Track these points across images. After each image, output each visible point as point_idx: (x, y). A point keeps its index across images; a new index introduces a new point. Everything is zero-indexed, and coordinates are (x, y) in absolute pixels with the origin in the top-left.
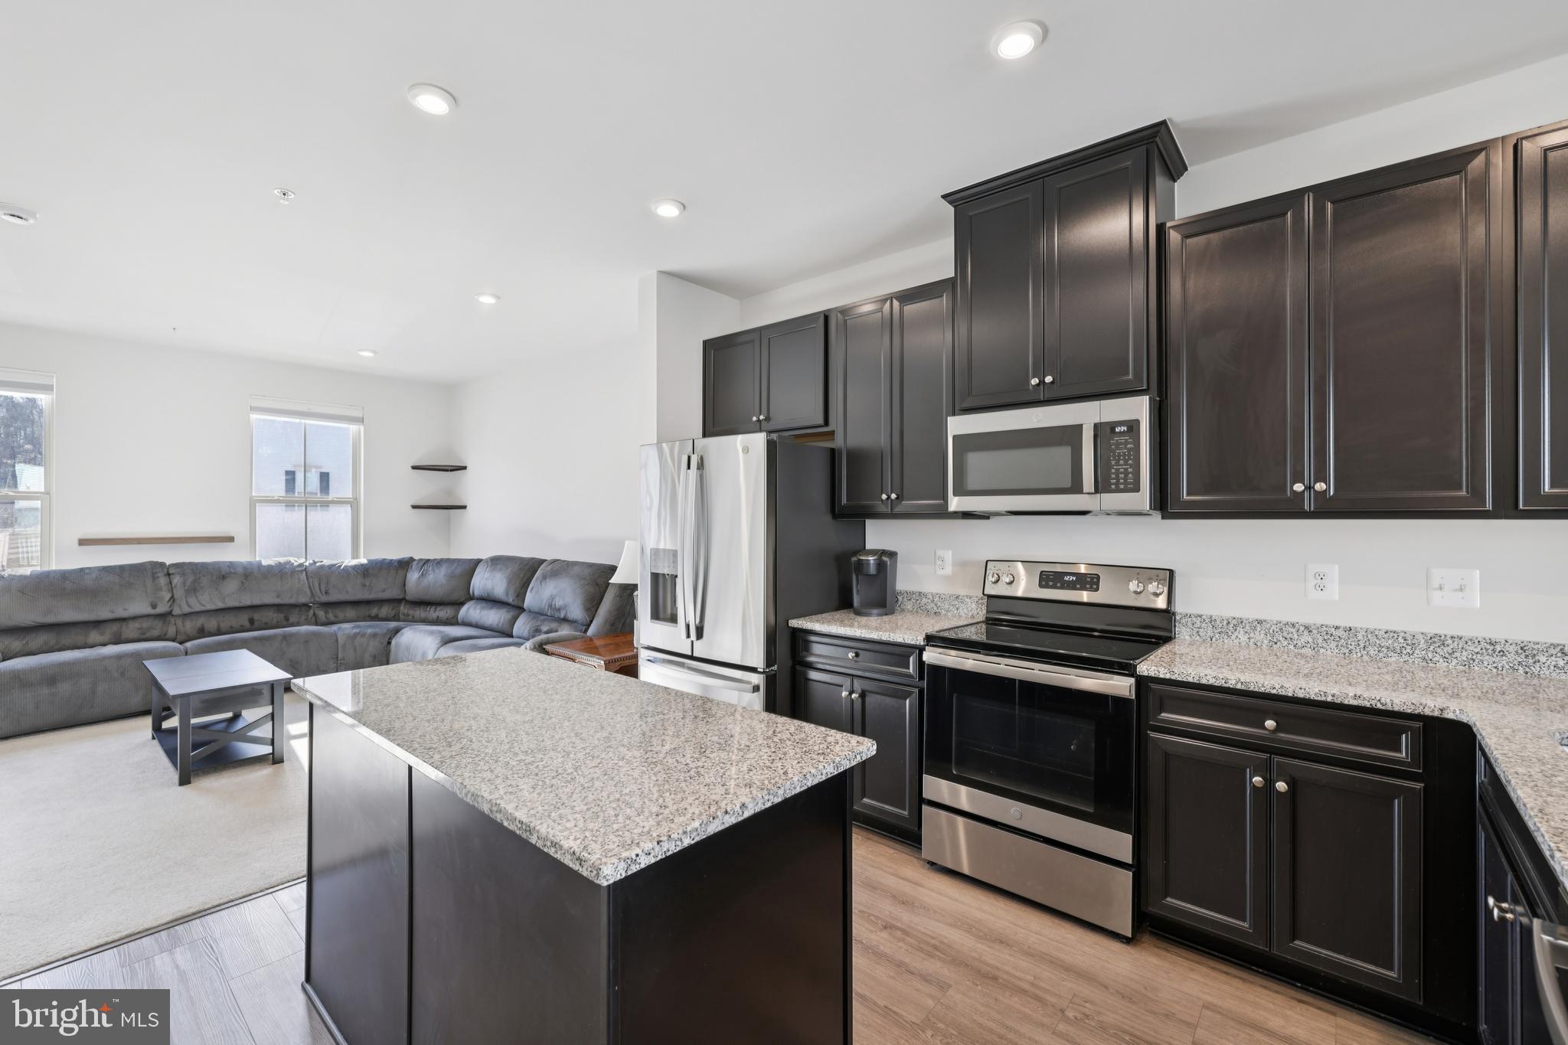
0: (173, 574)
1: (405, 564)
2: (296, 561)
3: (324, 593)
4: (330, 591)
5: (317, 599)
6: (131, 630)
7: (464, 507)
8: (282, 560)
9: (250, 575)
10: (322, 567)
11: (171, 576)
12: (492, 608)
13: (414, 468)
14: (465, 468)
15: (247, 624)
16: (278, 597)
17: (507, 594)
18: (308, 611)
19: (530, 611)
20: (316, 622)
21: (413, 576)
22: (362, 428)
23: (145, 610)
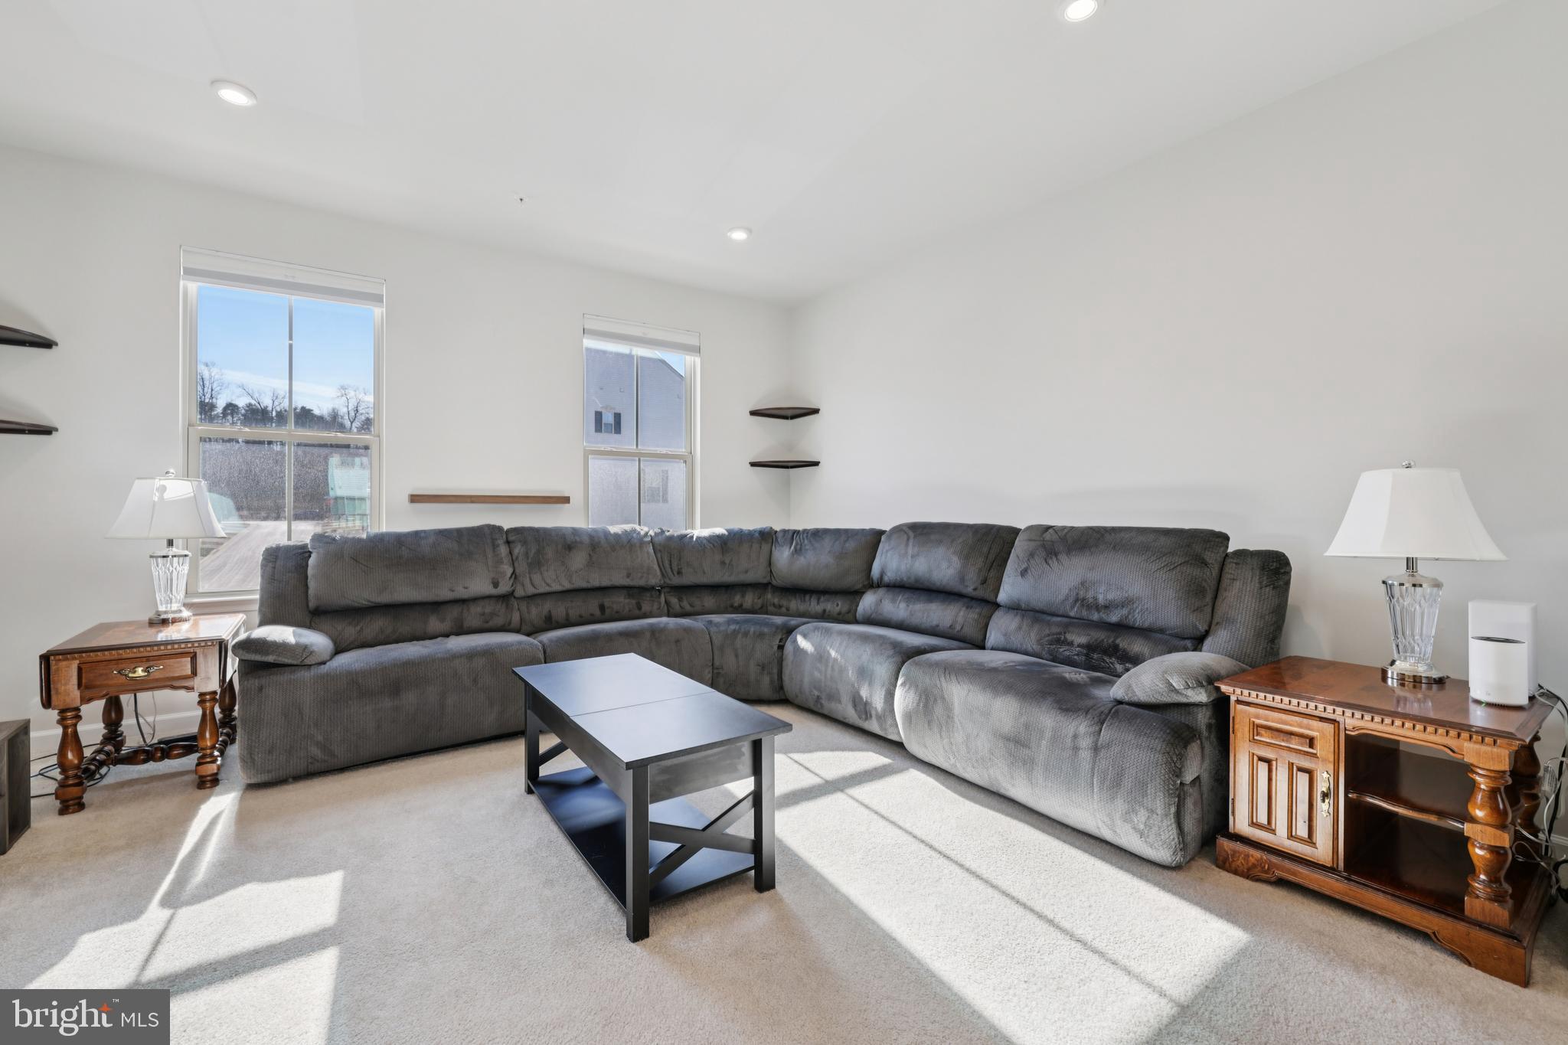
0: (513, 542)
1: (767, 537)
2: (642, 530)
3: (675, 573)
4: (683, 571)
5: (668, 581)
6: (473, 615)
7: (816, 464)
8: (627, 527)
9: (598, 546)
10: (671, 538)
11: (512, 545)
12: (931, 602)
13: (752, 413)
14: (816, 411)
15: (597, 612)
16: (627, 576)
17: (958, 582)
18: (660, 597)
20: (668, 611)
21: (782, 554)
22: (698, 360)
23: (486, 589)
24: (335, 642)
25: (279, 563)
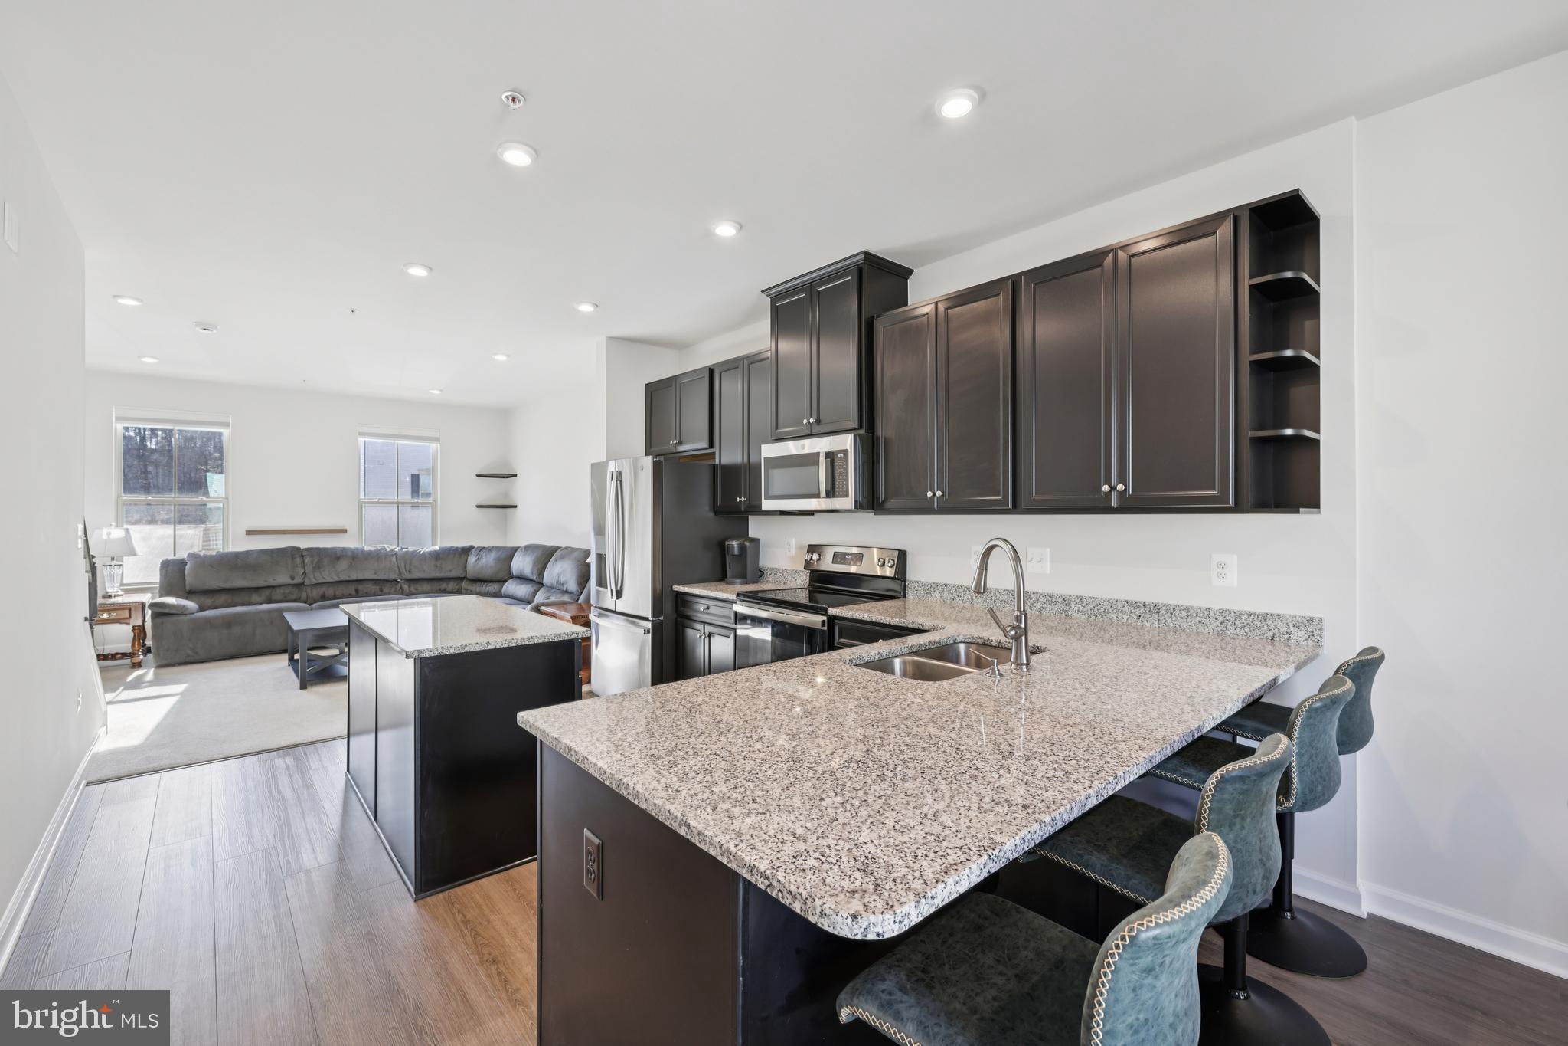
1: (467, 551)
2: (389, 548)
3: (408, 572)
4: (413, 571)
5: (403, 576)
6: (278, 594)
7: (515, 507)
8: (379, 546)
9: (355, 557)
10: (408, 552)
11: (304, 557)
12: (522, 584)
13: (478, 476)
14: (516, 475)
15: (354, 593)
16: (375, 573)
17: (532, 574)
18: (396, 585)
19: (547, 586)
20: (402, 592)
21: (472, 559)
22: (439, 446)
23: (288, 581)
24: (200, 606)
25: (170, 568)
